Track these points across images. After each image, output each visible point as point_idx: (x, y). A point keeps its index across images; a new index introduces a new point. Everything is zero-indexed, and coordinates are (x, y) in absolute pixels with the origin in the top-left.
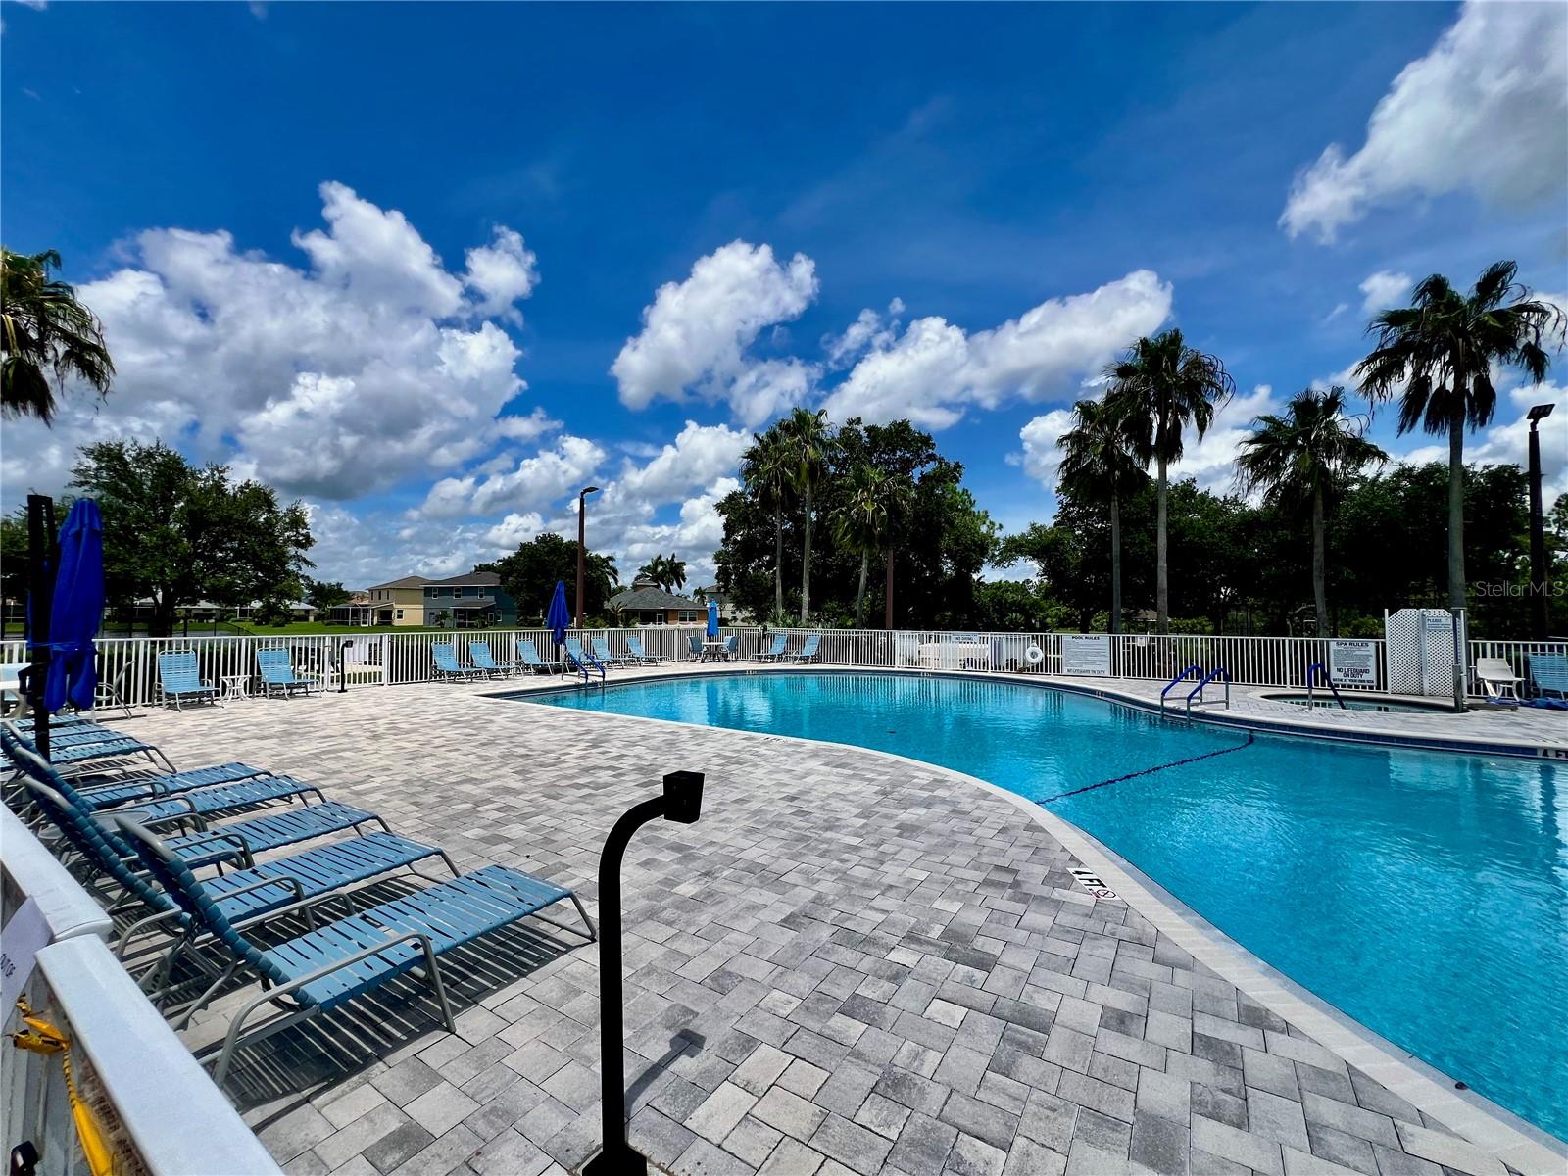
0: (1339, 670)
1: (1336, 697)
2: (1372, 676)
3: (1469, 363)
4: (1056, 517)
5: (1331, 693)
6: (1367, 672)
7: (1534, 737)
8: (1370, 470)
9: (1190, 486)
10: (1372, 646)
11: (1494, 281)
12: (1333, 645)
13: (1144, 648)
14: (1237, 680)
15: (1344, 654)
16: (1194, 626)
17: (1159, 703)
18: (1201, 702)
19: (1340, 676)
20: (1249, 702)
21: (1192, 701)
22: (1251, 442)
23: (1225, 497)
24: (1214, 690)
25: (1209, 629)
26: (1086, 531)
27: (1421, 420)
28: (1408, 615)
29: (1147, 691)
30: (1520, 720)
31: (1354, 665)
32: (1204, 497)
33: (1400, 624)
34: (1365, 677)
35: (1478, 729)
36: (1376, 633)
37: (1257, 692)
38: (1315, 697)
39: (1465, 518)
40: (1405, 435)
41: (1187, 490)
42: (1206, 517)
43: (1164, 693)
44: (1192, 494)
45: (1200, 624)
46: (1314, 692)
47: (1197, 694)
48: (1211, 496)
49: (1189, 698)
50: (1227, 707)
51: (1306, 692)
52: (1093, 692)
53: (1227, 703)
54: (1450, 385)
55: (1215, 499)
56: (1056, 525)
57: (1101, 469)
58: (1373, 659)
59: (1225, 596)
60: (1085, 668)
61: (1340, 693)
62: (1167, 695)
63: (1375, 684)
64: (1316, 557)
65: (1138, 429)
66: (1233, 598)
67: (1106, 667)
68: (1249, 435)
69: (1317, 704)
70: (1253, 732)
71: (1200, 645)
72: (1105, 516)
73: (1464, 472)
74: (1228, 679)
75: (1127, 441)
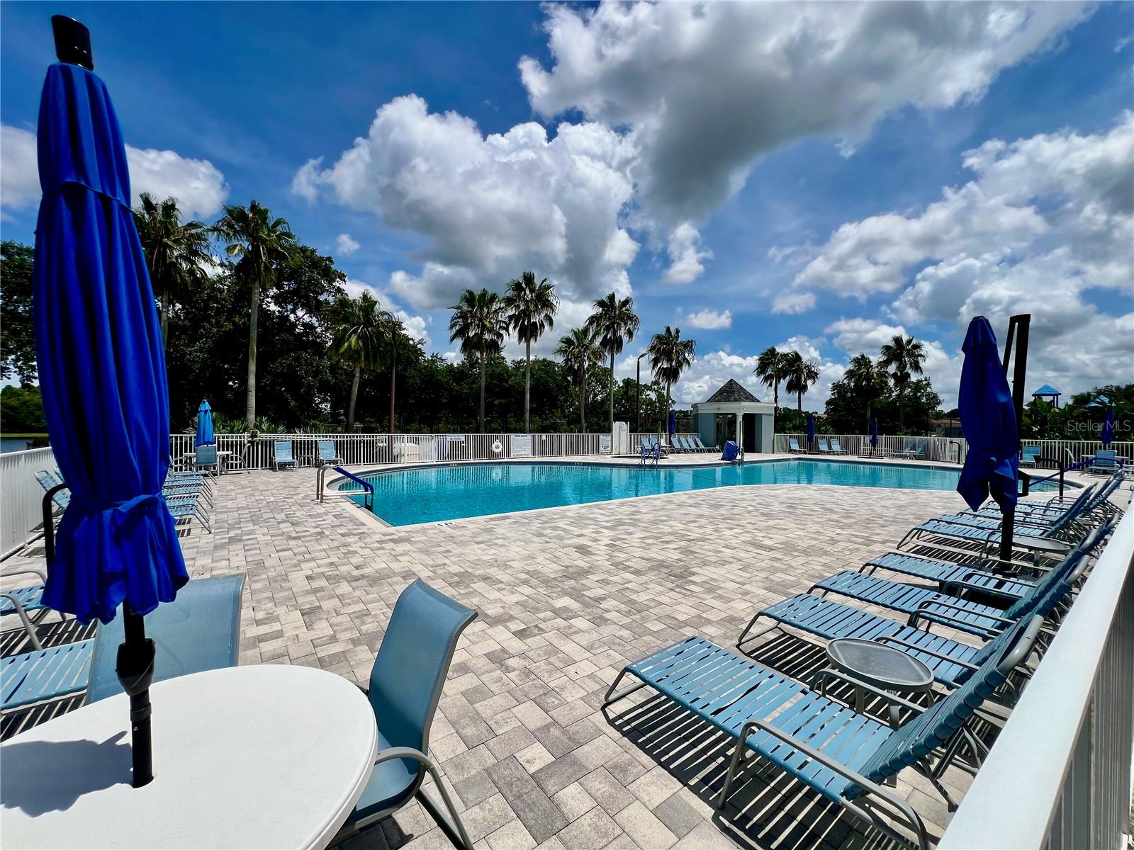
10: (610, 436)
12: (602, 437)
13: (545, 441)
15: (604, 439)
19: (603, 449)
31: (606, 444)
58: (610, 441)
60: (521, 453)
67: (530, 452)
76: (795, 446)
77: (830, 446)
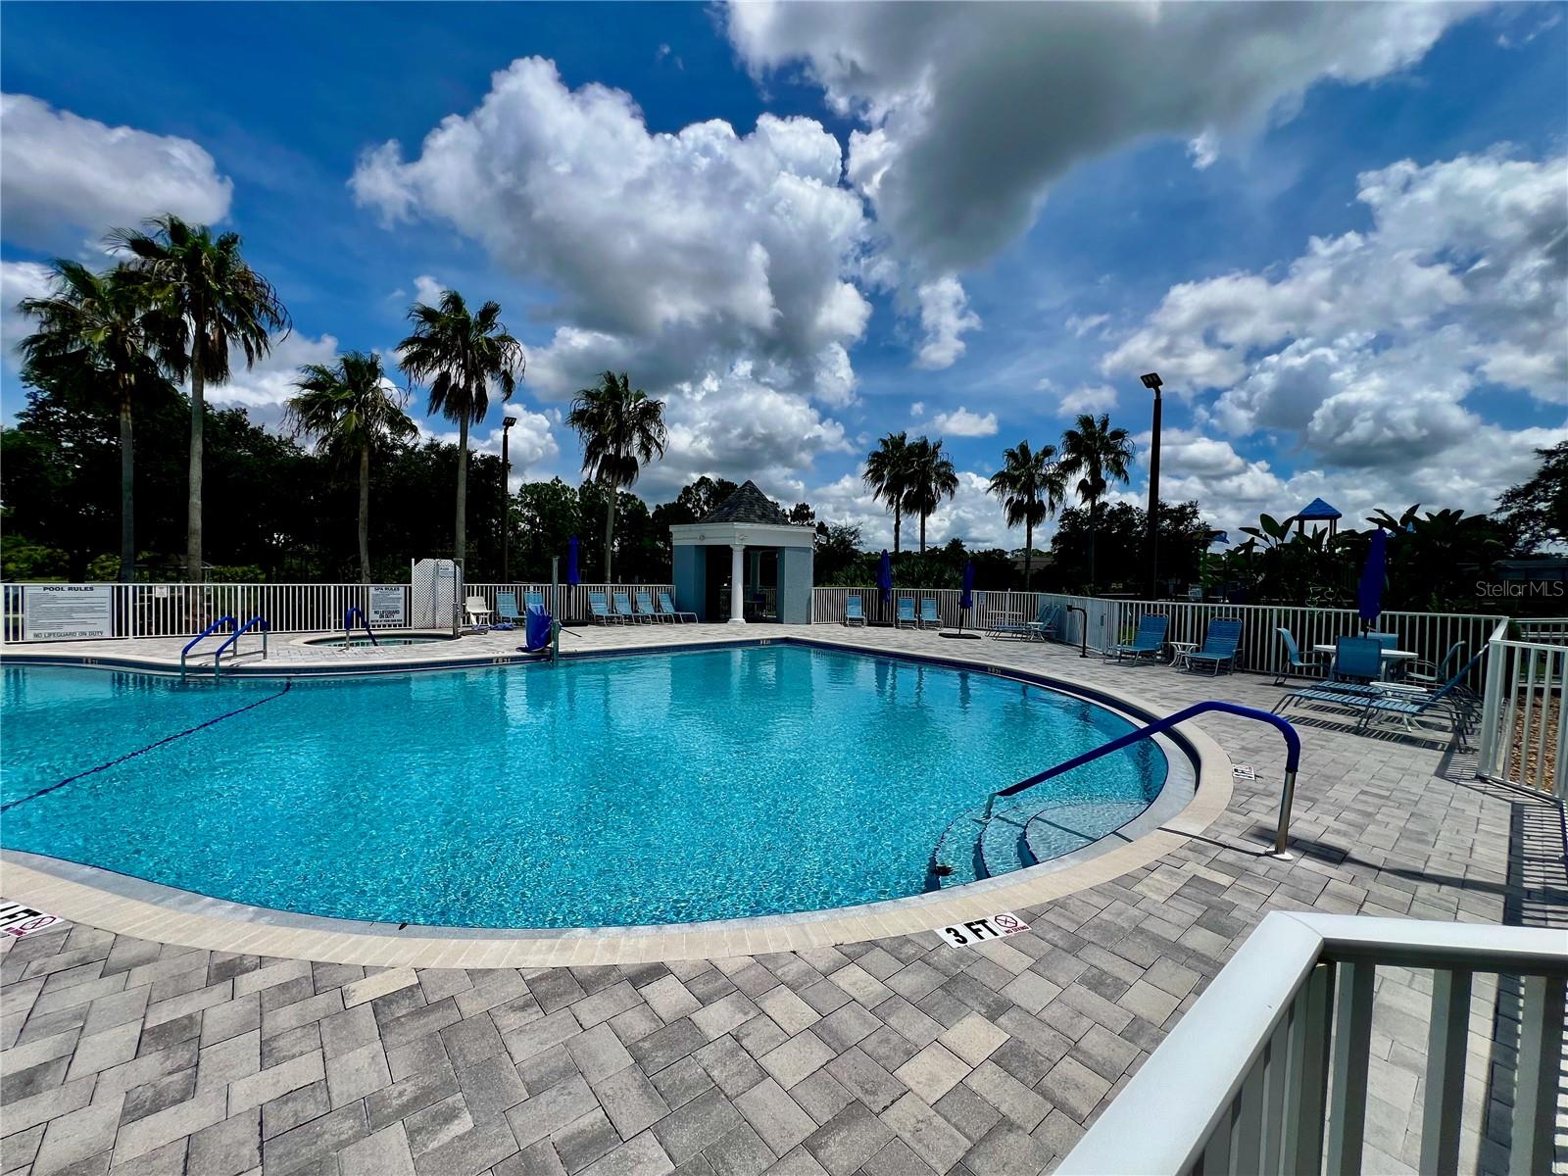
0: (376, 612)
1: (371, 636)
2: (400, 616)
3: (473, 372)
4: (20, 415)
5: (366, 633)
6: (397, 612)
7: (493, 651)
8: (407, 439)
9: (239, 416)
10: (402, 590)
11: (488, 314)
12: (372, 591)
13: (165, 600)
14: (275, 629)
15: (380, 597)
16: (245, 573)
17: (179, 662)
18: (235, 655)
19: (377, 617)
20: (290, 650)
21: (222, 656)
22: (305, 386)
23: (280, 437)
24: (249, 642)
25: (263, 577)
26: (80, 444)
27: (443, 405)
28: (428, 563)
29: (164, 651)
30: (488, 640)
31: (388, 607)
32: (256, 433)
33: (422, 570)
34: (397, 617)
35: (464, 650)
36: (406, 578)
37: (299, 640)
38: (352, 638)
39: (467, 490)
40: (432, 416)
41: (235, 420)
42: (257, 454)
43: (185, 651)
44: (243, 426)
45: (252, 572)
46: (351, 634)
47: (230, 647)
48: (265, 433)
49: (218, 654)
50: (265, 657)
51: (344, 634)
52: (79, 660)
53: (265, 653)
54: (462, 384)
55: (269, 438)
56: (21, 426)
57: (102, 364)
58: (403, 601)
59: (278, 542)
60: (67, 629)
61: (373, 633)
62: (190, 652)
63: (403, 623)
64: (361, 510)
65: (165, 329)
66: (287, 544)
67: (105, 625)
68: (303, 378)
69: (352, 645)
70: (290, 679)
71: (239, 593)
72: (112, 428)
73: (470, 454)
74: (265, 627)
75: (147, 339)
76: (855, 611)
77: (918, 610)
